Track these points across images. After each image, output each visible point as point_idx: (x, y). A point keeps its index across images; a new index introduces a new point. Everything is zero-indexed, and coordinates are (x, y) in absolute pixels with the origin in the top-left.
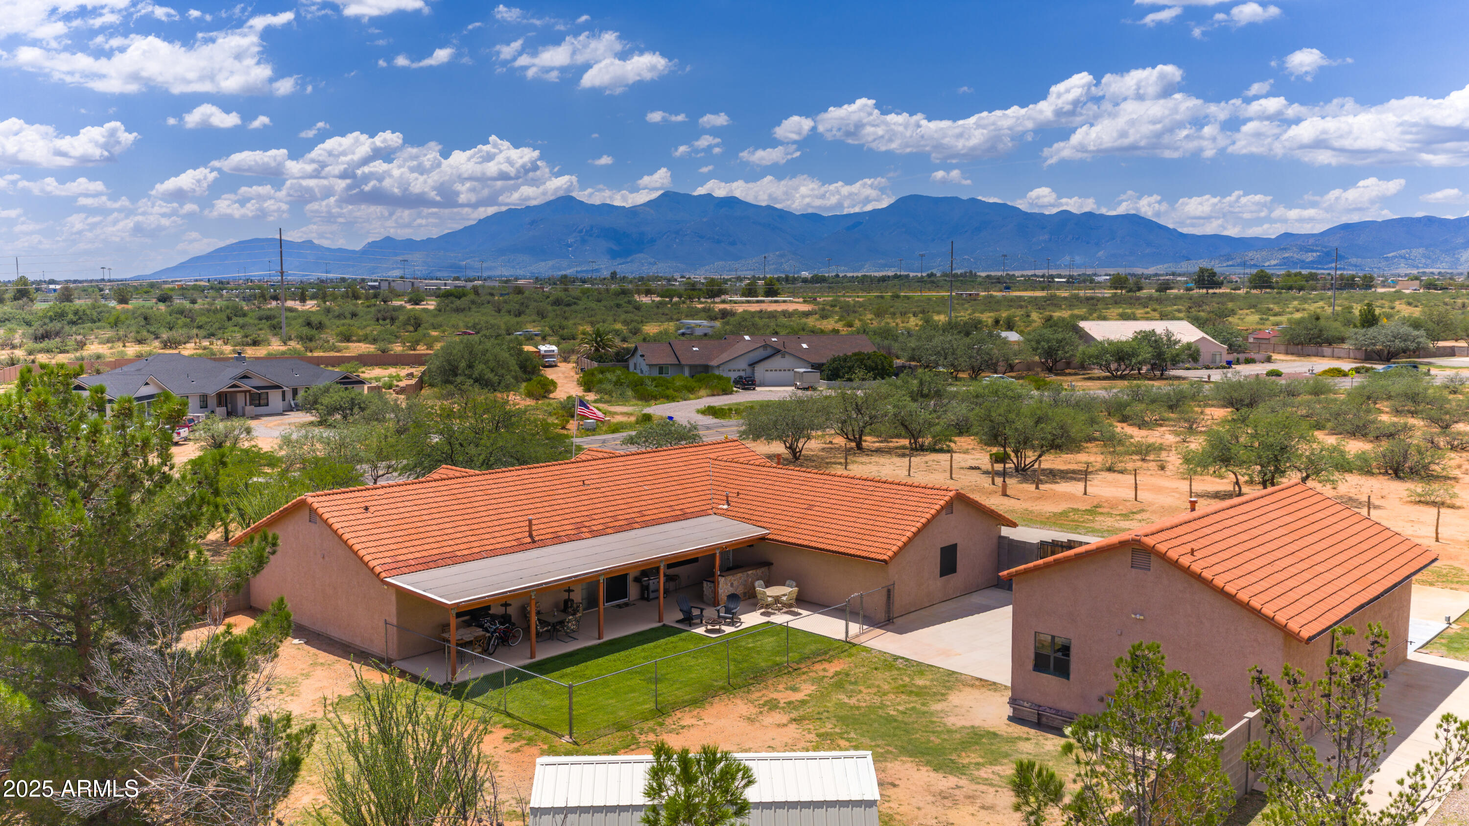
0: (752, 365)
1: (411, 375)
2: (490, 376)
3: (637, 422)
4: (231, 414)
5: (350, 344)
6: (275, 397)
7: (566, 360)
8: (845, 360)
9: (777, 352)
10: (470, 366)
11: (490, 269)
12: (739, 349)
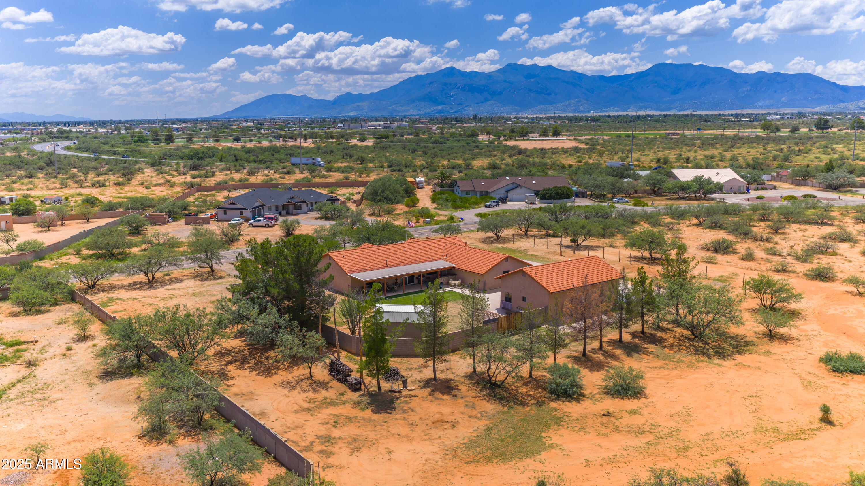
0: (507, 192)
1: (358, 193)
2: (391, 196)
3: (448, 220)
4: (288, 214)
5: (331, 173)
6: (304, 206)
7: (429, 184)
8: (549, 190)
9: (519, 186)
10: (383, 192)
11: (405, 111)
12: (503, 183)
